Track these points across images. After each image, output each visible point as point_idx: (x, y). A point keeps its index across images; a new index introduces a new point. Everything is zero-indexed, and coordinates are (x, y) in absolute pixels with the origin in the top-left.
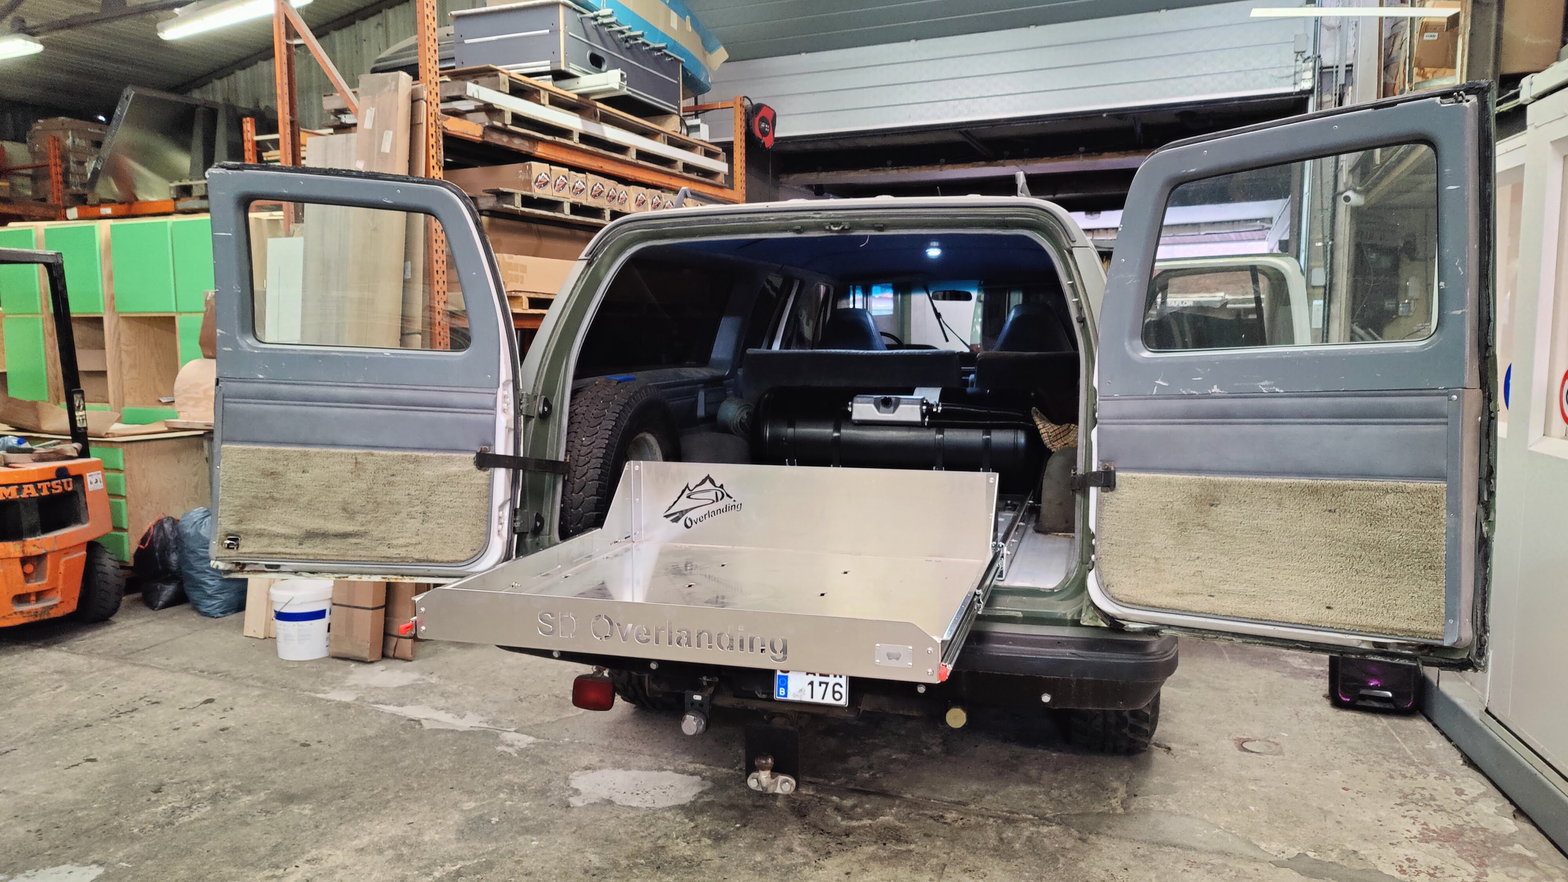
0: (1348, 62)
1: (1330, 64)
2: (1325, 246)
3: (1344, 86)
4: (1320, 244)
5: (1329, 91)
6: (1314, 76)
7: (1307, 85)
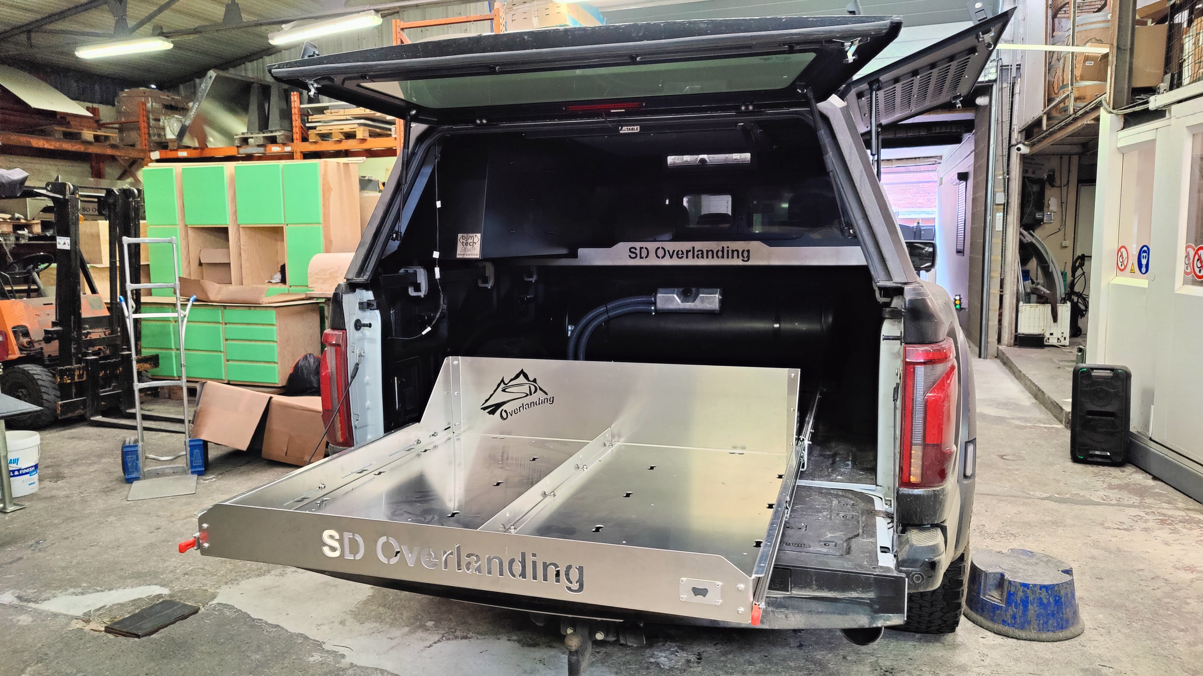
0: (1018, 63)
1: (1006, 64)
2: (1004, 179)
3: (1015, 77)
4: (1001, 177)
5: (1006, 80)
6: (997, 71)
7: (992, 77)
